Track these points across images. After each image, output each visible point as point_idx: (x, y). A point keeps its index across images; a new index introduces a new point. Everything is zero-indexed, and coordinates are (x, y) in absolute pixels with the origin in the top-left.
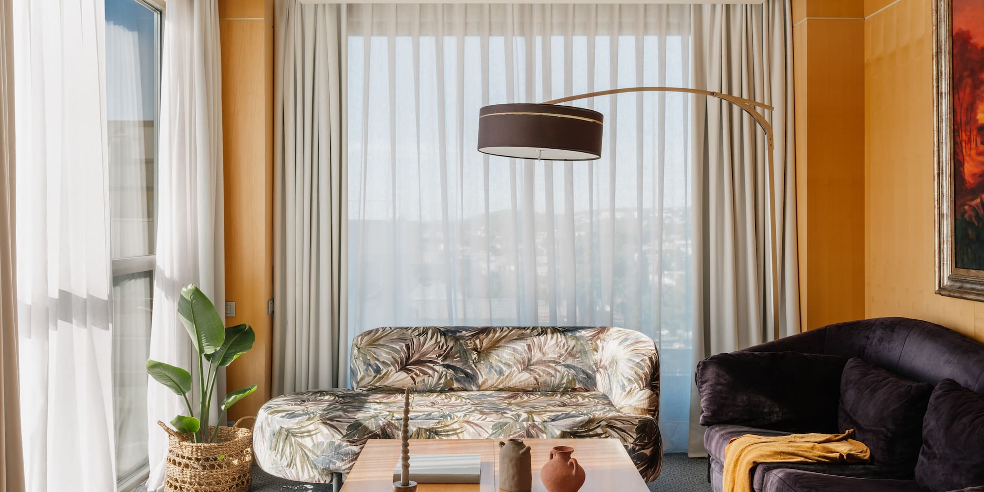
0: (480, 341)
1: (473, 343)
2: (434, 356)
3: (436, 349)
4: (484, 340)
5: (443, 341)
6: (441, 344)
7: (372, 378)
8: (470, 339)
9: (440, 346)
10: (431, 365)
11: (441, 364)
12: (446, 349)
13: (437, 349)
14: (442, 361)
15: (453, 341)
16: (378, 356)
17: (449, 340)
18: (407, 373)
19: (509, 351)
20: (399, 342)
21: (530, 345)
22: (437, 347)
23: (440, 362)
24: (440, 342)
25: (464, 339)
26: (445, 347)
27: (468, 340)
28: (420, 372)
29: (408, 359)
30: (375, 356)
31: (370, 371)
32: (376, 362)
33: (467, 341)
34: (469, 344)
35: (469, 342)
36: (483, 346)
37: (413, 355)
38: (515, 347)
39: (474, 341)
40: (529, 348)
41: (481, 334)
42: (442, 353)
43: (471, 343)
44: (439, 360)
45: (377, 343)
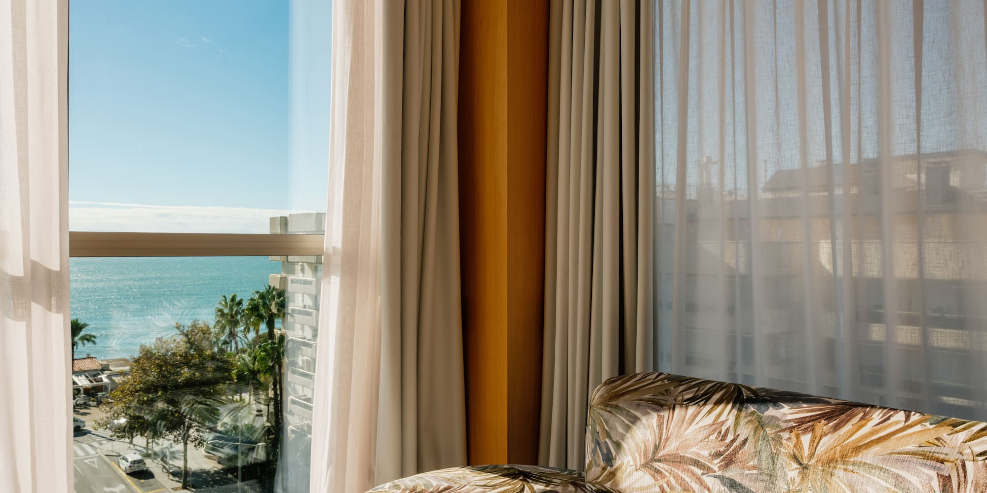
0: (812, 441)
1: (794, 440)
2: (706, 453)
3: (711, 438)
4: (825, 439)
5: (731, 422)
6: (724, 429)
7: (600, 469)
8: (791, 429)
9: (720, 432)
10: (699, 472)
11: (718, 473)
12: (733, 441)
13: (713, 437)
14: (720, 467)
15: (751, 426)
16: (610, 428)
17: (743, 422)
18: (654, 477)
19: (884, 483)
20: (649, 407)
21: (949, 477)
22: (715, 435)
23: (716, 468)
24: (723, 423)
25: (778, 426)
26: (730, 437)
27: (784, 430)
28: (676, 482)
29: (657, 448)
30: (606, 428)
31: (598, 456)
32: (607, 440)
33: (781, 434)
34: (784, 442)
35: (786, 435)
36: (817, 453)
37: (667, 439)
38: (904, 474)
39: (798, 436)
40: (944, 486)
41: (823, 421)
42: (722, 449)
43: (789, 439)
44: (715, 464)
45: (614, 403)
